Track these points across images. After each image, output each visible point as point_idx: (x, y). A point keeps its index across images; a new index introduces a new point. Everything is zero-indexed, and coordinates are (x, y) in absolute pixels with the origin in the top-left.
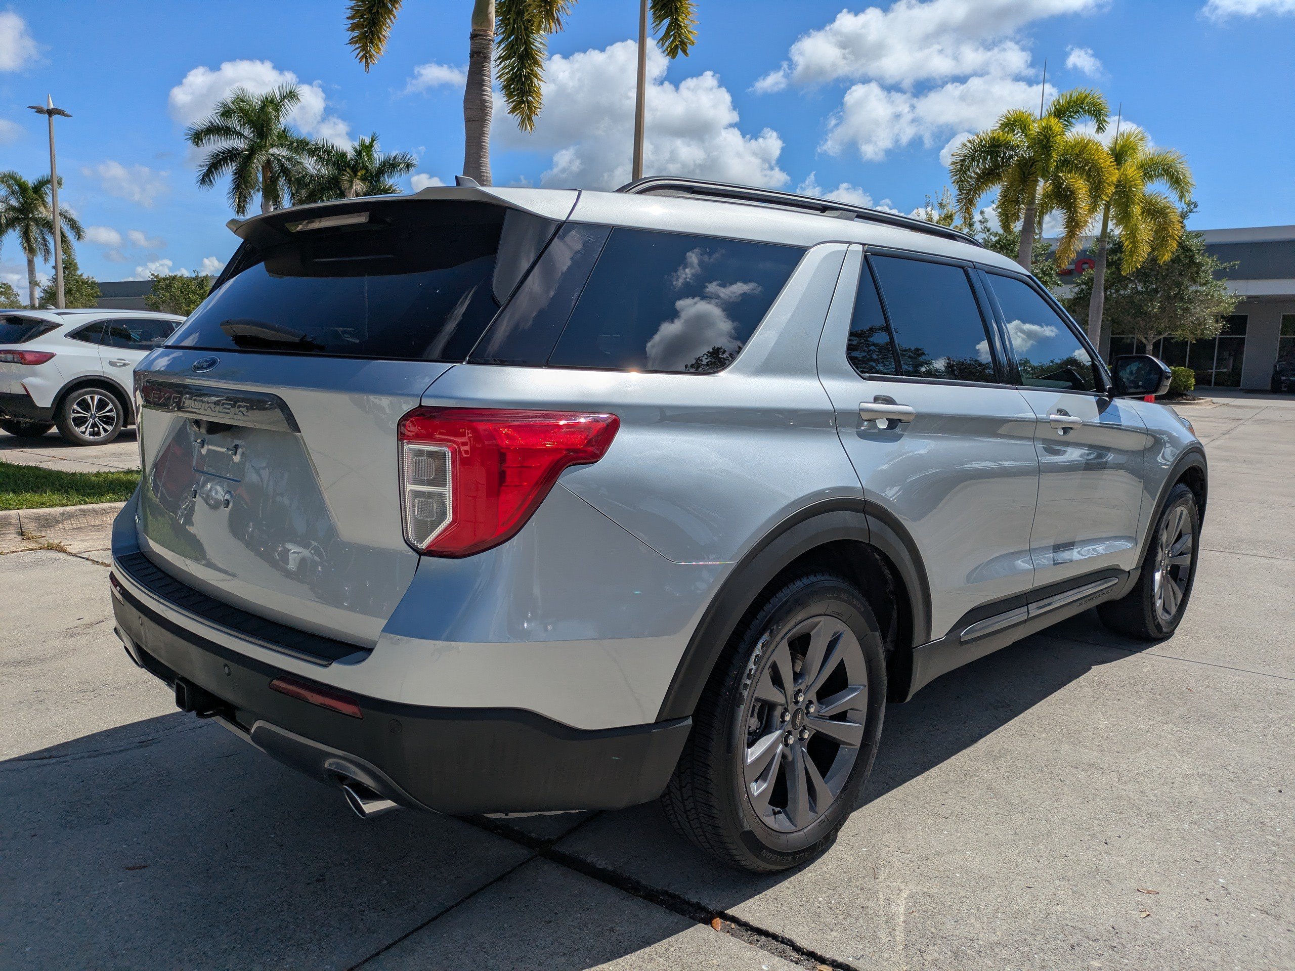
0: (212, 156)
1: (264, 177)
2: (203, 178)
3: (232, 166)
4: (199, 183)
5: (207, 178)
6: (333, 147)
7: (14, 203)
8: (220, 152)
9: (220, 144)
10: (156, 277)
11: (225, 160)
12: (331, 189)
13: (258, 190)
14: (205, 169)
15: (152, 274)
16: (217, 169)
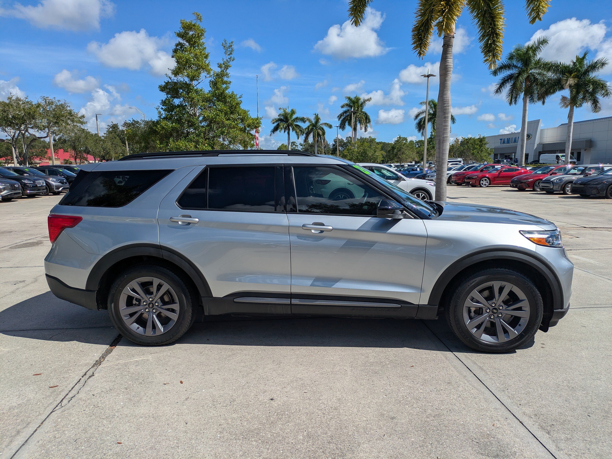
0: (502, 79)
1: (525, 85)
2: (497, 90)
3: (511, 82)
4: (495, 93)
5: (498, 90)
6: (560, 63)
7: (431, 112)
8: (506, 77)
9: (506, 73)
10: (464, 139)
11: (507, 80)
12: (556, 85)
13: (522, 92)
14: (498, 86)
15: (462, 138)
16: (503, 85)
